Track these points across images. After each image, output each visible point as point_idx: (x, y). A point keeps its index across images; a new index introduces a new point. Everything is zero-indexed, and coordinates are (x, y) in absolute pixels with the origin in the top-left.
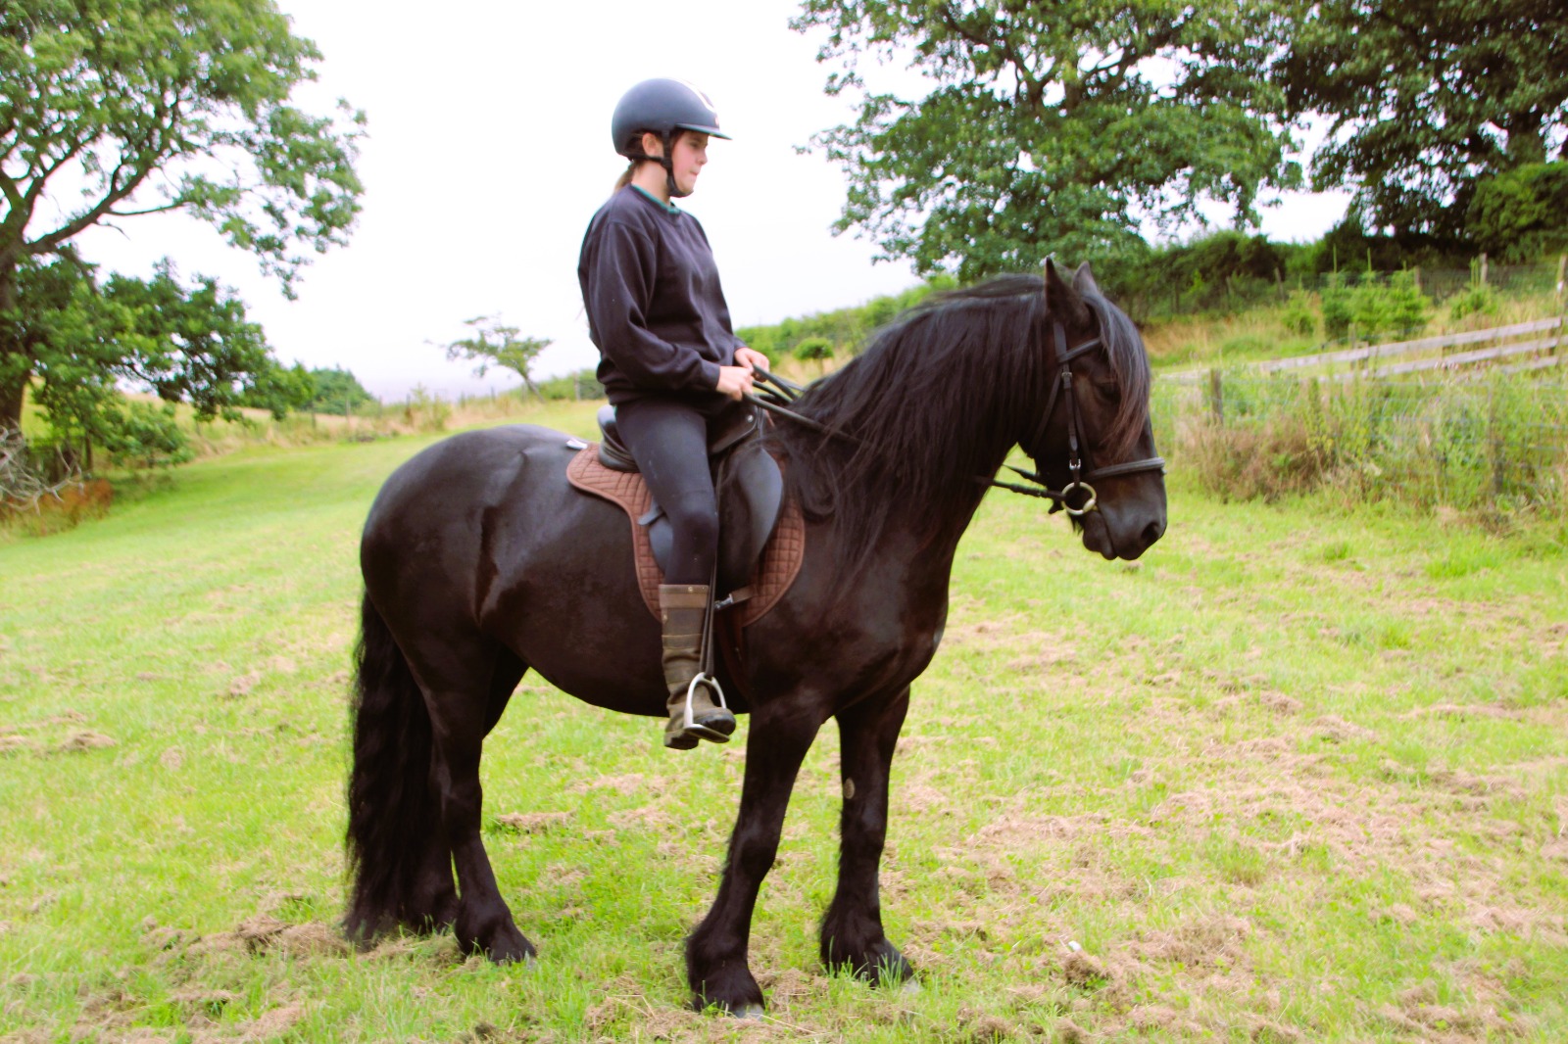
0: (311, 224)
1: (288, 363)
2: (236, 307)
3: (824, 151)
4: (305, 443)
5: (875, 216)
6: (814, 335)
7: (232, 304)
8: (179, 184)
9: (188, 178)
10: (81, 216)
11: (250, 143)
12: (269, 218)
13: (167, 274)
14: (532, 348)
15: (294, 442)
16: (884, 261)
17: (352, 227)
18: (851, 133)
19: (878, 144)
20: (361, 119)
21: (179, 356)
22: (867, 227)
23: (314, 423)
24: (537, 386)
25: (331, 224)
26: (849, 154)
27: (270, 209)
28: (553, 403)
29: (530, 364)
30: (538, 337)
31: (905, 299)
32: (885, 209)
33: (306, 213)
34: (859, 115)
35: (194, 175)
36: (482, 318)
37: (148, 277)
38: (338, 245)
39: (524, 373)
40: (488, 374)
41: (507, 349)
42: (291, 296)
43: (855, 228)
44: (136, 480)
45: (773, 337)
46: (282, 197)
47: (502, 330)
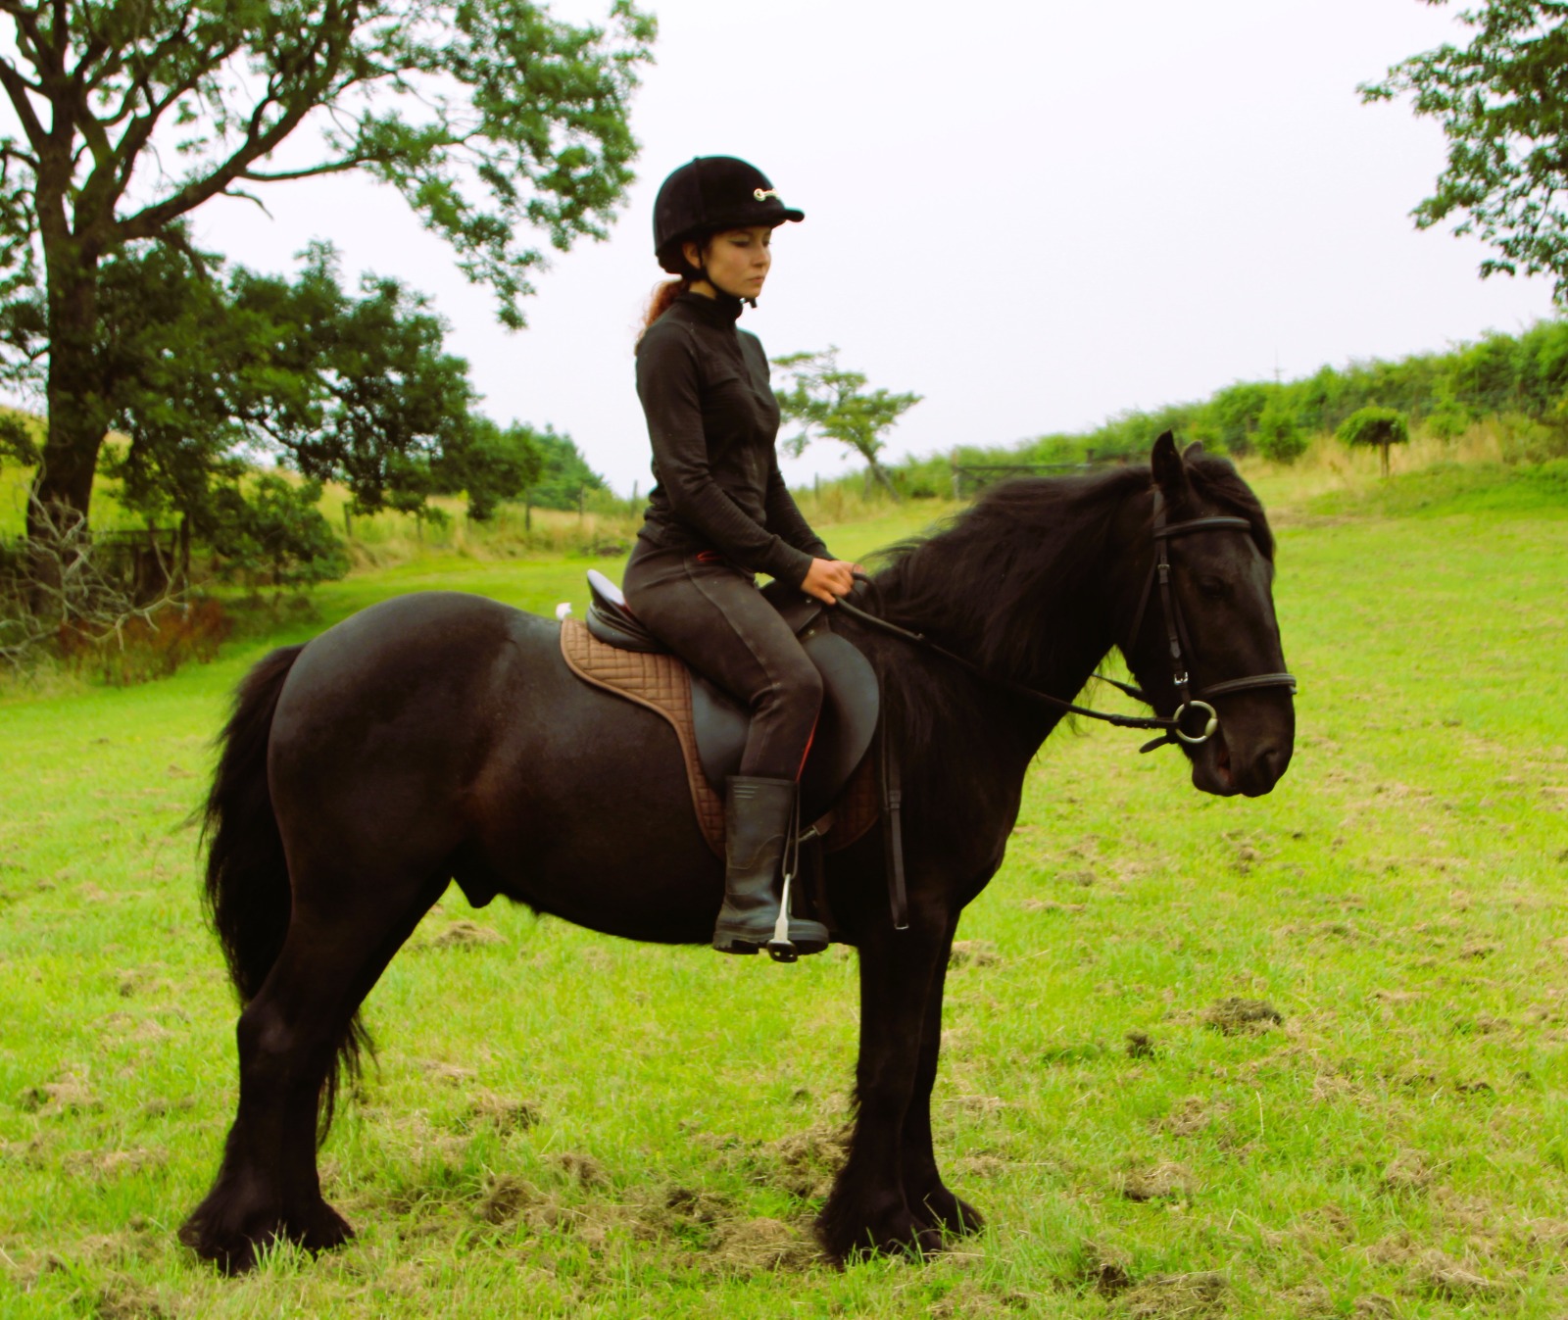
0: (551, 199)
1: (503, 424)
2: (429, 330)
3: (1413, 93)
4: (512, 554)
5: (1494, 199)
6: (1372, 401)
7: (420, 322)
8: (354, 128)
9: (368, 119)
10: (200, 179)
11: (462, 64)
12: (490, 187)
13: (322, 271)
14: (884, 409)
15: (495, 551)
16: (1504, 274)
17: (615, 207)
18: (1461, 60)
19: (1511, 77)
20: (644, 31)
21: (334, 405)
22: (1480, 217)
23: (528, 521)
24: (889, 472)
25: (582, 203)
26: (1456, 100)
27: (488, 173)
28: (915, 504)
29: (879, 436)
30: (896, 390)
31: (1536, 342)
32: (1516, 184)
33: (545, 183)
34: (1479, 30)
35: (379, 114)
36: (804, 357)
37: (291, 273)
38: (590, 237)
39: (868, 451)
40: (807, 450)
41: (840, 410)
42: (511, 319)
43: (1459, 215)
44: (255, 602)
45: (1294, 404)
46: (509, 155)
47: (837, 379)
